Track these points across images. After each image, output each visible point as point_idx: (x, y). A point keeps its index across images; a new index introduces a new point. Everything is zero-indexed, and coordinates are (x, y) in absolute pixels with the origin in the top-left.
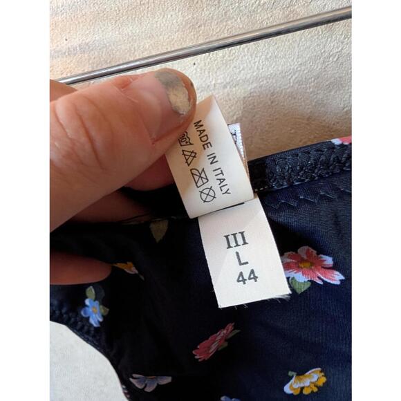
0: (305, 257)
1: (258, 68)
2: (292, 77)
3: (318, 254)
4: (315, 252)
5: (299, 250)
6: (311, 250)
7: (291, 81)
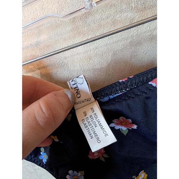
0: (123, 121)
1: (106, 43)
2: (120, 43)
3: (126, 119)
4: (125, 119)
5: (120, 118)
6: (124, 118)
7: (120, 45)
